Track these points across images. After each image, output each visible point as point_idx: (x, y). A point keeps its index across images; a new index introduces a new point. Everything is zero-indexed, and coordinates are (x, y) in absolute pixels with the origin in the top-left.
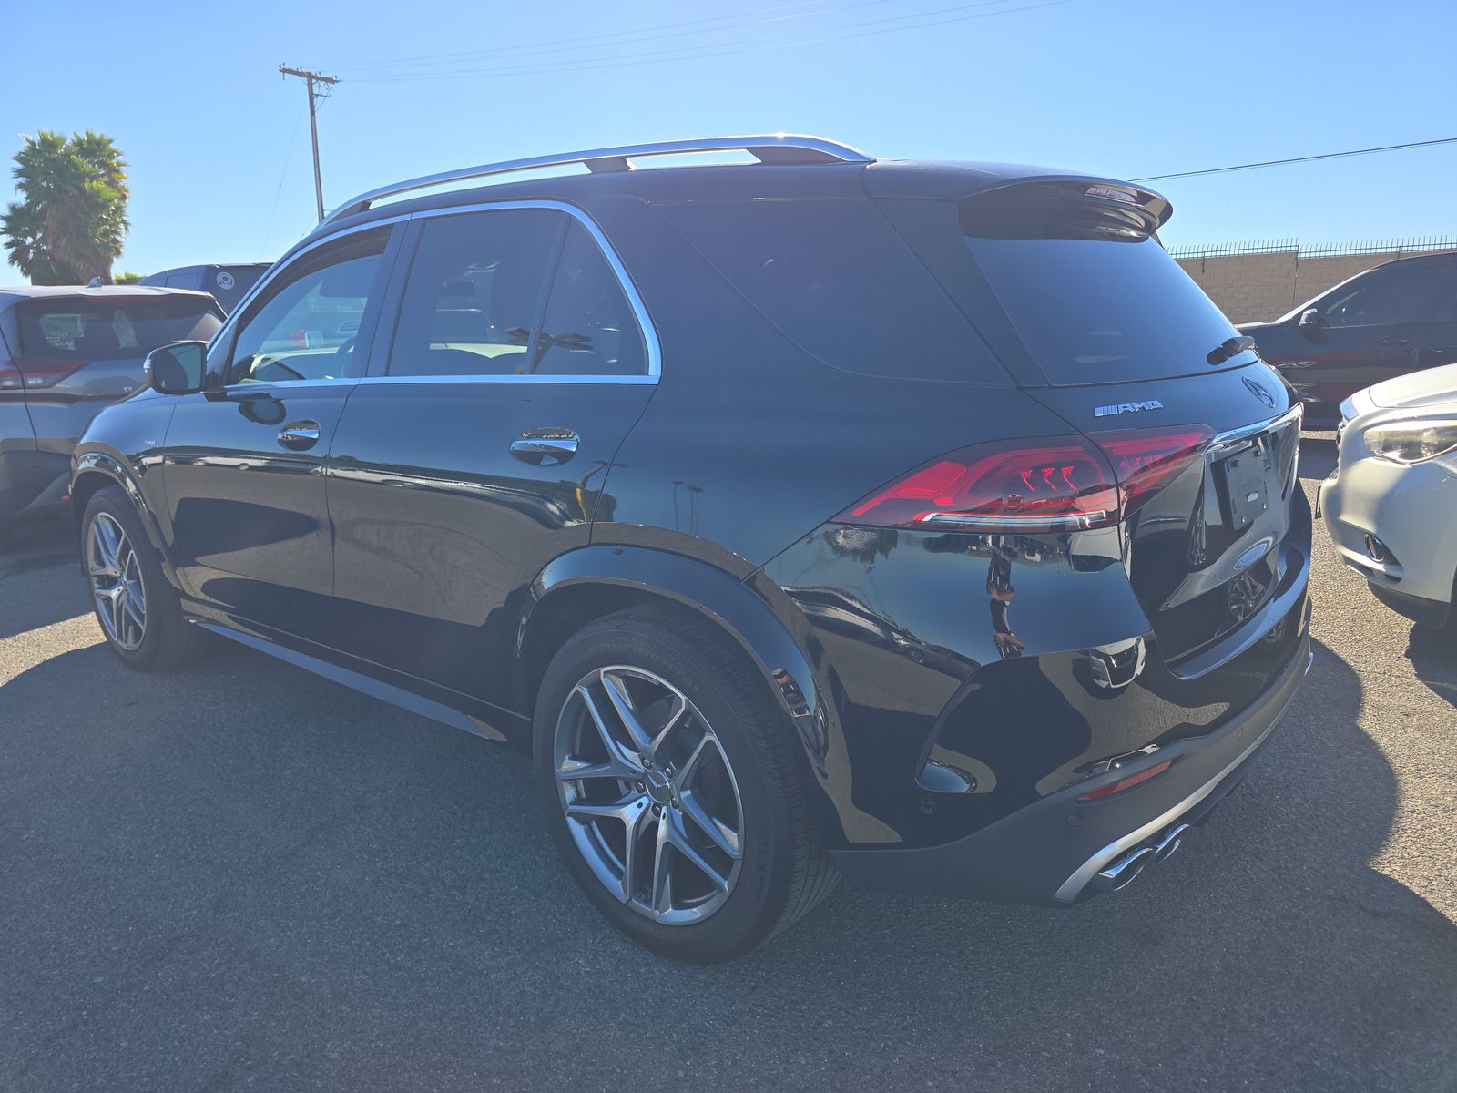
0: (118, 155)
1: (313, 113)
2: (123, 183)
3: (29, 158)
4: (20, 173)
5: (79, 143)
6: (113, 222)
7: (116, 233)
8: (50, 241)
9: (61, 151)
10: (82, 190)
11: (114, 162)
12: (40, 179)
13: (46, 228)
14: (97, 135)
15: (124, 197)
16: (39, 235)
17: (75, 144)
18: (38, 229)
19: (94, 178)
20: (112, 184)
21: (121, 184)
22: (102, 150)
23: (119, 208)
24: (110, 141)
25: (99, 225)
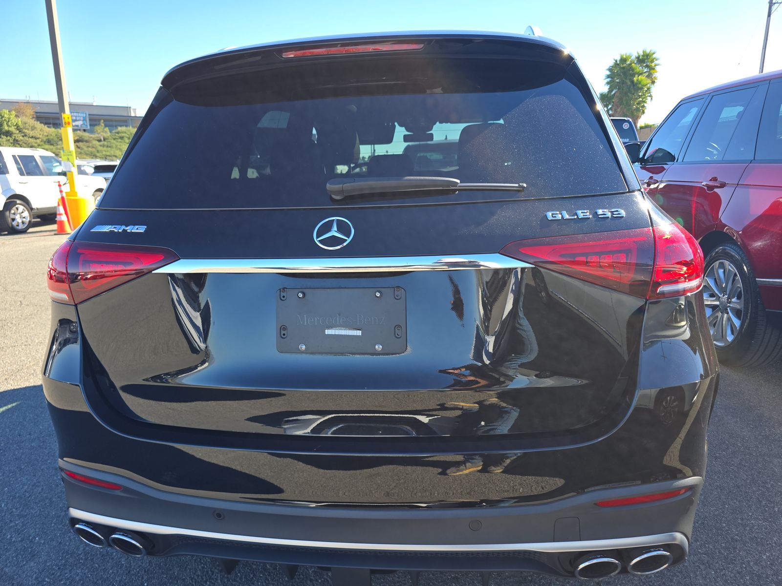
0: (656, 60)
1: (769, 15)
2: (655, 75)
3: (613, 68)
4: (608, 77)
5: (638, 58)
6: (644, 97)
7: (644, 102)
8: (613, 109)
9: (628, 62)
10: (632, 82)
11: (653, 64)
12: (616, 78)
13: (613, 102)
14: (648, 51)
15: (653, 82)
16: (610, 107)
17: (636, 58)
18: (610, 103)
19: (640, 74)
20: (649, 76)
21: (654, 76)
22: (648, 59)
23: (649, 89)
24: (654, 53)
25: (637, 99)
